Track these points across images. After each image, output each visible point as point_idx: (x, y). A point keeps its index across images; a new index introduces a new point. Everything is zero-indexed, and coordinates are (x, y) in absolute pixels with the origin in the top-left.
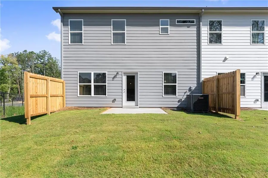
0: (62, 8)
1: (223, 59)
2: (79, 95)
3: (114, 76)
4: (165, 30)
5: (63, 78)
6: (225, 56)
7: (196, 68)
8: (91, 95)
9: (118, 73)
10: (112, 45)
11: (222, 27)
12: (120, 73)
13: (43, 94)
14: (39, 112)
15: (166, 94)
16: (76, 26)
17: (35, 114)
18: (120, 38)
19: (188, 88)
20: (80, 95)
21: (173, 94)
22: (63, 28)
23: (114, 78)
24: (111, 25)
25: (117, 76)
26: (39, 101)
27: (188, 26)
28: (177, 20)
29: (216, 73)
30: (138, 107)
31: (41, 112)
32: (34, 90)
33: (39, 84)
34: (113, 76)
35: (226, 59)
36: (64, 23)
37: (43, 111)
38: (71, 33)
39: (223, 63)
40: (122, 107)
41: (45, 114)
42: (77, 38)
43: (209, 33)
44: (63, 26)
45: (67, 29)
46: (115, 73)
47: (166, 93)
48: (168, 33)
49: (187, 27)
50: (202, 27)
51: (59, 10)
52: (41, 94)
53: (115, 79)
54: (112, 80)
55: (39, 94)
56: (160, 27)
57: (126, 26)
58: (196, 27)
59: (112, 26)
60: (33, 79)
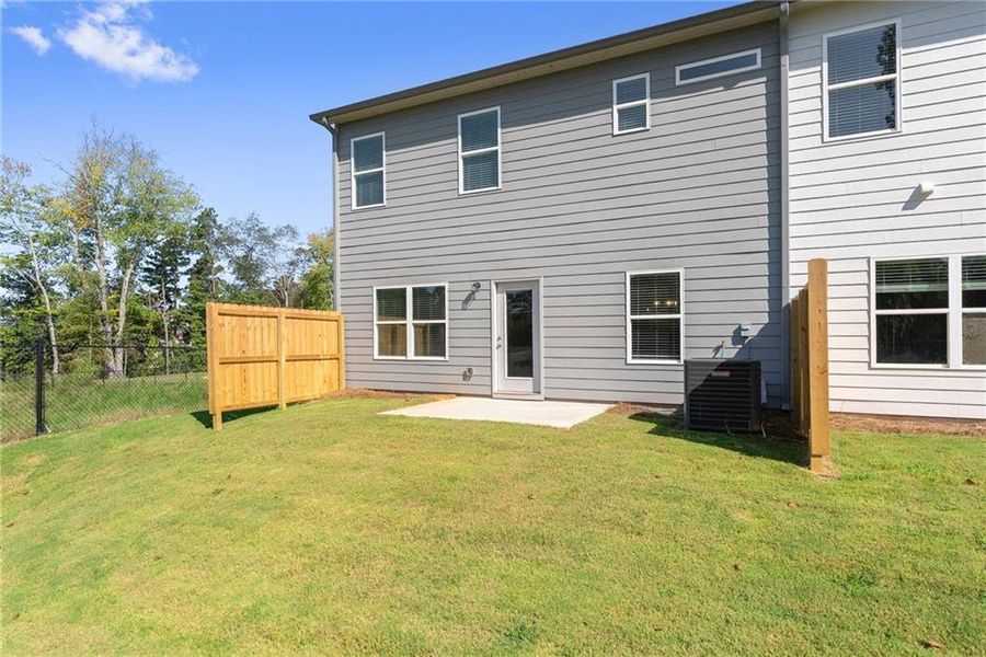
0: (329, 114)
1: (906, 195)
2: (376, 356)
3: (468, 293)
4: (634, 118)
5: (339, 308)
6: (913, 182)
7: (765, 246)
8: (405, 355)
9: (477, 286)
10: (461, 197)
11: (899, 51)
12: (484, 285)
13: (266, 354)
14: (253, 401)
15: (641, 353)
16: (369, 155)
17: (238, 404)
18: (482, 172)
19: (730, 331)
20: (380, 354)
21: (670, 353)
22: (338, 167)
23: (466, 301)
24: (457, 133)
25: (477, 295)
26: (251, 372)
27: (729, 83)
28: (678, 69)
29: (869, 262)
30: (541, 397)
31: (260, 400)
32: (236, 346)
33: (250, 332)
34: (464, 296)
35: (919, 196)
36: (340, 150)
37: (267, 398)
38: (357, 178)
39: (903, 213)
40: (491, 397)
41: (274, 407)
42: (371, 190)
43: (831, 93)
44: (340, 160)
45: (345, 168)
46: (469, 286)
47: (641, 348)
48: (645, 125)
49: (722, 88)
50: (790, 74)
51: (324, 119)
52: (260, 355)
53: (472, 304)
54: (463, 309)
55: (250, 354)
56: (616, 107)
57: (502, 128)
58: (764, 79)
59: (460, 137)
60: (235, 318)
